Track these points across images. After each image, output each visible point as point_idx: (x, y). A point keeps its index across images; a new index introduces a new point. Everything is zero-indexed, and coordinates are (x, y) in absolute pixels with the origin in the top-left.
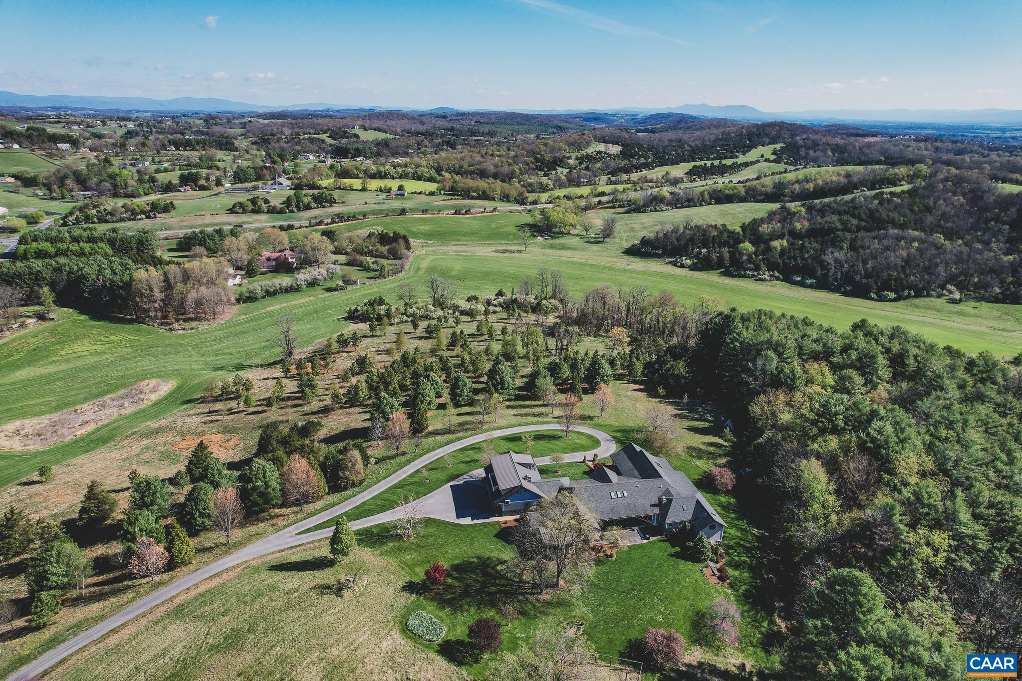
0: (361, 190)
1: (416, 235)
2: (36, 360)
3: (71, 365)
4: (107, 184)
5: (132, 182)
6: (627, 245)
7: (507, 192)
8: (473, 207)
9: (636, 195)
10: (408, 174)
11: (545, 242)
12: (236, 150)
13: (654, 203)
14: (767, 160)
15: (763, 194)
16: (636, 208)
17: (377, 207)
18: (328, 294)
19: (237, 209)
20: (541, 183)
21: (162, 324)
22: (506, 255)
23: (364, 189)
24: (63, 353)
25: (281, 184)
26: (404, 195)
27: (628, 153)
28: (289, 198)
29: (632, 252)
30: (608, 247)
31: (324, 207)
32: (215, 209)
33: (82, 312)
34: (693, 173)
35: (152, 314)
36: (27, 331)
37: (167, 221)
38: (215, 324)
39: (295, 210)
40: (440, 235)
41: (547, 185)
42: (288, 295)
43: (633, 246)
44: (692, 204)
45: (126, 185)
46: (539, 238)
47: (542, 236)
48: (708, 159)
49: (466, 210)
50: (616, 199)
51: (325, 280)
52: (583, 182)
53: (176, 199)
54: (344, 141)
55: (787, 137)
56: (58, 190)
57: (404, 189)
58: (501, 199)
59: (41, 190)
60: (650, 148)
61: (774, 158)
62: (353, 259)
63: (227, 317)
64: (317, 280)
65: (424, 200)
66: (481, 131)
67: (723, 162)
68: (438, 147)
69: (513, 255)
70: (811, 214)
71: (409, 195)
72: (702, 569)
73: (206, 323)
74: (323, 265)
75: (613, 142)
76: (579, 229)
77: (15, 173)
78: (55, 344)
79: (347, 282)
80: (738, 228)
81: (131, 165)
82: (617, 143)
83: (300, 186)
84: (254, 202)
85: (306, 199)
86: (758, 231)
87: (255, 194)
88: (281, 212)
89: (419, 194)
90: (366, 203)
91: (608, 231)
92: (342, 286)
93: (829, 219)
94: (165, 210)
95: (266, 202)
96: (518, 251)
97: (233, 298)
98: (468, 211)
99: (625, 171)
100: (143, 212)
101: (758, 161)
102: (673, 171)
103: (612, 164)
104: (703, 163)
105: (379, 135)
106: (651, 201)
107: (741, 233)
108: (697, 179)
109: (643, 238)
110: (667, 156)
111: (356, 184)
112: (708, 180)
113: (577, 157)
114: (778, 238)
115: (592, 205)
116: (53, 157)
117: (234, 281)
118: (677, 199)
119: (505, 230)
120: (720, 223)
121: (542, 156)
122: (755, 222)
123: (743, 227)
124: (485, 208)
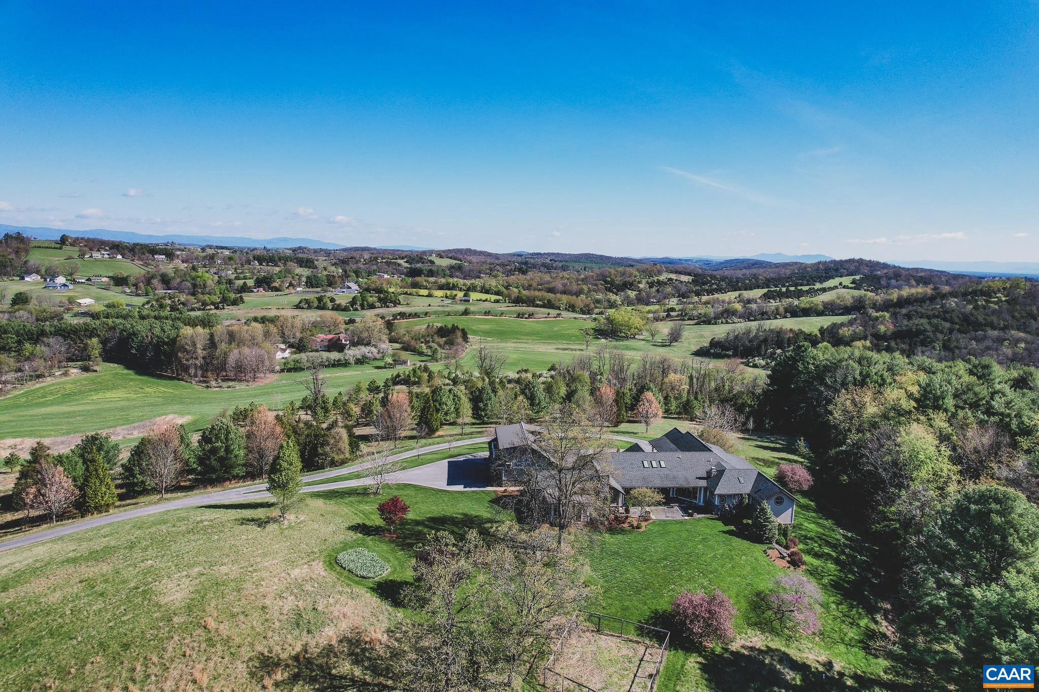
0: (427, 296)
1: (475, 333)
2: (67, 402)
3: (98, 407)
4: (189, 284)
5: (209, 282)
6: (695, 348)
7: (573, 302)
8: (537, 313)
9: (710, 311)
10: (476, 287)
11: (610, 343)
12: (316, 267)
13: (727, 314)
14: (844, 287)
15: (842, 309)
16: (706, 321)
17: (440, 309)
18: (376, 370)
19: (302, 304)
20: (609, 301)
21: (200, 381)
22: (567, 352)
23: (430, 296)
24: (94, 398)
25: (350, 288)
26: (469, 301)
27: (701, 282)
28: (354, 298)
29: (701, 353)
30: (675, 349)
31: (388, 307)
32: (282, 305)
33: (128, 367)
34: (766, 297)
35: (192, 371)
36: (69, 378)
37: (234, 312)
38: (253, 385)
39: (359, 308)
40: (500, 333)
41: (615, 301)
42: (334, 368)
43: (701, 348)
44: (766, 316)
45: (204, 285)
46: (603, 340)
47: (606, 338)
48: (784, 286)
49: (529, 315)
50: (686, 315)
51: (375, 359)
52: (653, 302)
53: (247, 297)
54: (419, 265)
55: (866, 271)
56: (143, 288)
57: (469, 296)
58: (566, 309)
59: (129, 288)
60: (723, 279)
61: (853, 285)
62: (409, 345)
63: (267, 381)
64: (366, 358)
65: (487, 306)
66: (554, 265)
67: (799, 288)
68: (509, 273)
69: (574, 352)
70: (896, 318)
71: (474, 302)
72: (765, 551)
73: (245, 383)
74: (376, 346)
75: (686, 274)
76: (646, 335)
77: (111, 274)
78: (91, 391)
79: (397, 362)
80: (816, 332)
81: (215, 273)
82: (689, 274)
83: (368, 290)
84: (320, 299)
85: (371, 299)
86: (838, 333)
87: (323, 294)
88: (345, 309)
89: (484, 301)
90: (430, 305)
91: (675, 337)
92: (391, 364)
93: (916, 322)
94: (235, 303)
95: (332, 300)
96: (579, 350)
97: (278, 368)
98: (531, 315)
99: (698, 294)
100: (213, 303)
101: (836, 287)
102: (748, 294)
103: (684, 289)
104: (778, 289)
105: (454, 262)
106: (722, 313)
107: (819, 335)
108: (771, 301)
109: (712, 339)
110: (740, 284)
111: (424, 292)
112: (783, 300)
113: (647, 282)
114: (860, 339)
115: (661, 317)
116: (147, 265)
117: (283, 355)
118: (750, 314)
119: (568, 332)
120: (796, 328)
121: (612, 280)
122: (834, 326)
123: (822, 330)
124: (549, 314)
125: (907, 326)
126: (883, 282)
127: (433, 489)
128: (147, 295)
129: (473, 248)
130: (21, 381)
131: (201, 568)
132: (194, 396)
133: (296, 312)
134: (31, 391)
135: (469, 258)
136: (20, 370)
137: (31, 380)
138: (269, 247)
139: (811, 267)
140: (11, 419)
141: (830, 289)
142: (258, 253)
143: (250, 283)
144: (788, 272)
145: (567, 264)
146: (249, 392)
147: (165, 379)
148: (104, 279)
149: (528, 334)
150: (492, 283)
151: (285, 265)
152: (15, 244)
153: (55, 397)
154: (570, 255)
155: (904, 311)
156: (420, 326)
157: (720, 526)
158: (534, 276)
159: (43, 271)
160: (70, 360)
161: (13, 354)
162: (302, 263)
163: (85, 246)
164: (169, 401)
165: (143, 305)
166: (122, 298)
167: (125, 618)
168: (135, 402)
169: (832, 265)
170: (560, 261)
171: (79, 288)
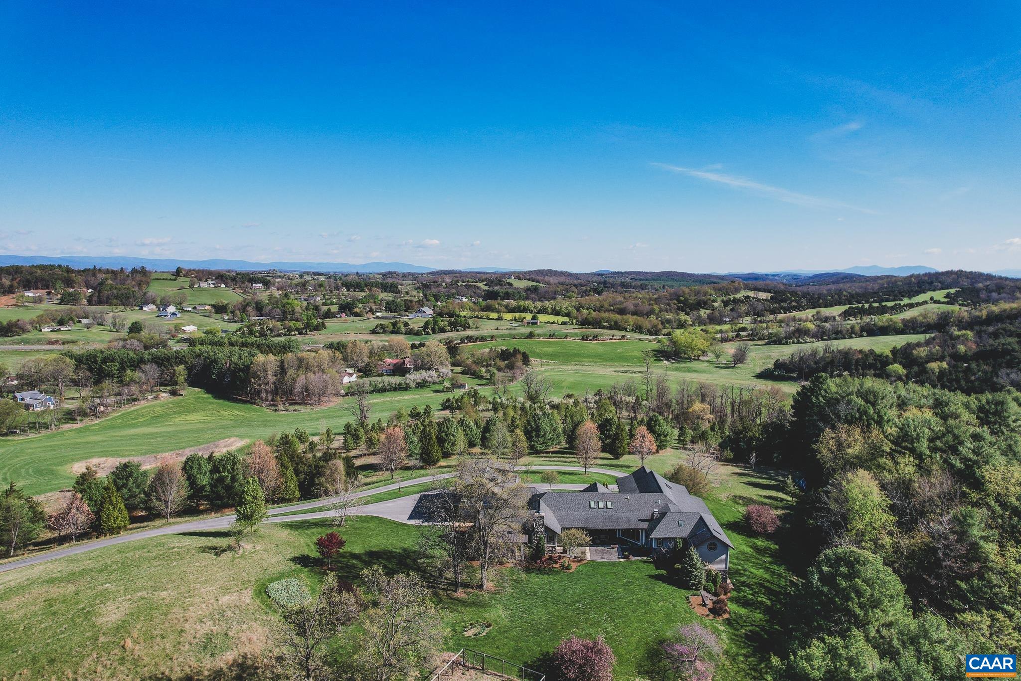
0: (496, 319)
1: (538, 355)
2: (153, 423)
3: (178, 429)
4: (279, 311)
5: (298, 309)
6: (758, 370)
7: (640, 323)
8: (602, 335)
9: (782, 331)
10: (546, 309)
11: (671, 365)
12: (399, 292)
13: (800, 334)
14: (935, 302)
15: (924, 326)
16: (777, 341)
17: (507, 332)
18: (434, 394)
19: (378, 330)
20: (679, 321)
21: (270, 405)
22: (626, 374)
23: (499, 319)
24: (177, 420)
25: (424, 312)
26: (537, 323)
27: (780, 298)
28: (426, 323)
29: (765, 375)
30: (739, 371)
31: (458, 331)
32: (360, 330)
33: (208, 392)
34: (846, 315)
35: (264, 395)
36: (158, 402)
37: (316, 337)
38: (317, 409)
39: (431, 332)
41: (685, 321)
42: (395, 392)
43: (765, 370)
44: (840, 336)
45: (293, 311)
46: (666, 362)
47: (668, 360)
48: (867, 302)
49: (594, 337)
50: (757, 334)
51: (435, 383)
52: (726, 321)
53: (329, 323)
54: (497, 288)
55: (966, 283)
56: (239, 314)
57: (537, 319)
58: (633, 330)
59: (228, 315)
60: (805, 295)
61: (946, 300)
62: (469, 369)
63: (331, 405)
64: (427, 382)
65: (554, 328)
66: (633, 284)
67: (884, 304)
68: (585, 293)
69: (634, 375)
70: (980, 337)
71: (542, 324)
72: (688, 597)
73: (309, 407)
74: (437, 370)
75: (765, 291)
76: (711, 356)
77: (213, 303)
78: (175, 413)
79: (455, 385)
80: (887, 352)
81: (305, 300)
82: (769, 291)
83: (440, 314)
84: (394, 324)
85: (442, 323)
86: (912, 354)
87: (398, 319)
88: (418, 333)
89: (552, 323)
90: (497, 329)
91: (739, 358)
92: (449, 388)
93: (1003, 341)
94: (317, 328)
95: (406, 325)
96: (639, 372)
97: (342, 392)
98: (595, 337)
99: (773, 312)
100: (297, 329)
101: (925, 302)
102: (826, 312)
103: (760, 307)
104: (860, 305)
105: (531, 283)
106: (794, 332)
107: (891, 356)
108: (851, 318)
109: (777, 361)
110: (821, 301)
111: (494, 315)
112: (864, 318)
113: (723, 301)
114: (936, 360)
115: (730, 337)
116: (246, 293)
117: (350, 379)
118: (824, 333)
119: (630, 354)
120: (867, 348)
121: (686, 299)
122: (909, 347)
123: (894, 351)
124: (613, 336)
125: (992, 345)
126: (983, 295)
127: (395, 522)
128: (242, 321)
129: (554, 269)
130: (119, 404)
131: (145, 593)
132: (262, 419)
133: (372, 337)
134: (128, 413)
135: (547, 278)
136: (119, 394)
137: (127, 403)
138: (361, 271)
139: (902, 281)
140: (105, 439)
141: (918, 304)
142: (349, 279)
143: (334, 309)
144: (876, 287)
145: (647, 283)
146: (312, 416)
147: (239, 403)
148: (208, 307)
149: (590, 356)
150: (564, 304)
151: (370, 290)
152: (138, 277)
153: (145, 419)
154: (651, 273)
155: (991, 329)
156: (484, 350)
157: (652, 570)
158: (608, 296)
159: (158, 302)
160: (162, 384)
161: (115, 380)
162: (387, 288)
163: (196, 277)
164: (241, 423)
165: (237, 331)
166: (221, 325)
167: (63, 636)
168: (209, 425)
169: (926, 278)
170: (641, 280)
171: (186, 316)
